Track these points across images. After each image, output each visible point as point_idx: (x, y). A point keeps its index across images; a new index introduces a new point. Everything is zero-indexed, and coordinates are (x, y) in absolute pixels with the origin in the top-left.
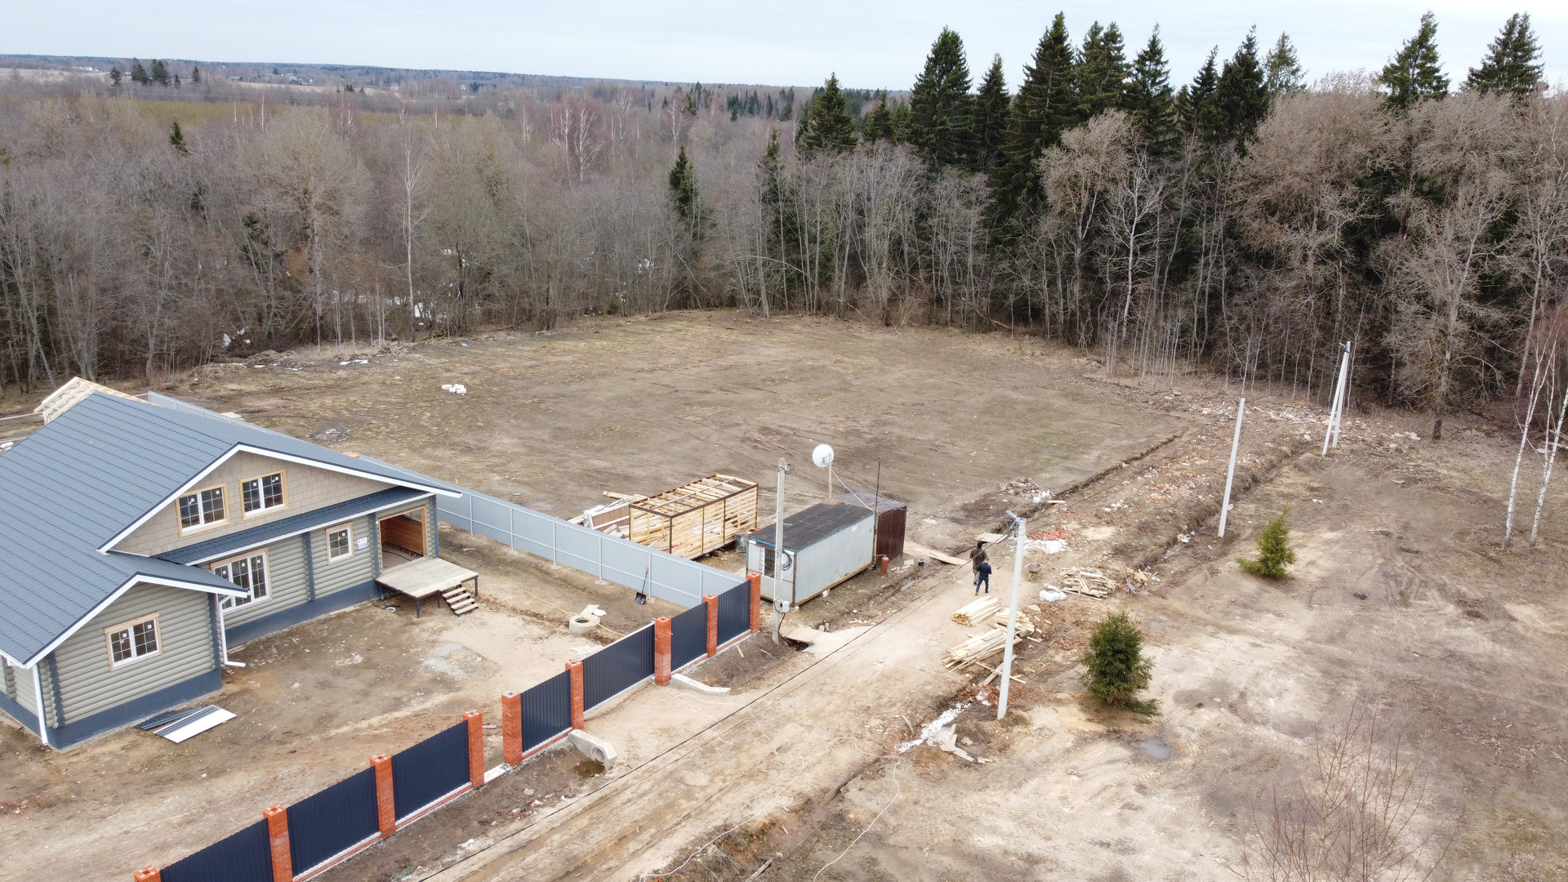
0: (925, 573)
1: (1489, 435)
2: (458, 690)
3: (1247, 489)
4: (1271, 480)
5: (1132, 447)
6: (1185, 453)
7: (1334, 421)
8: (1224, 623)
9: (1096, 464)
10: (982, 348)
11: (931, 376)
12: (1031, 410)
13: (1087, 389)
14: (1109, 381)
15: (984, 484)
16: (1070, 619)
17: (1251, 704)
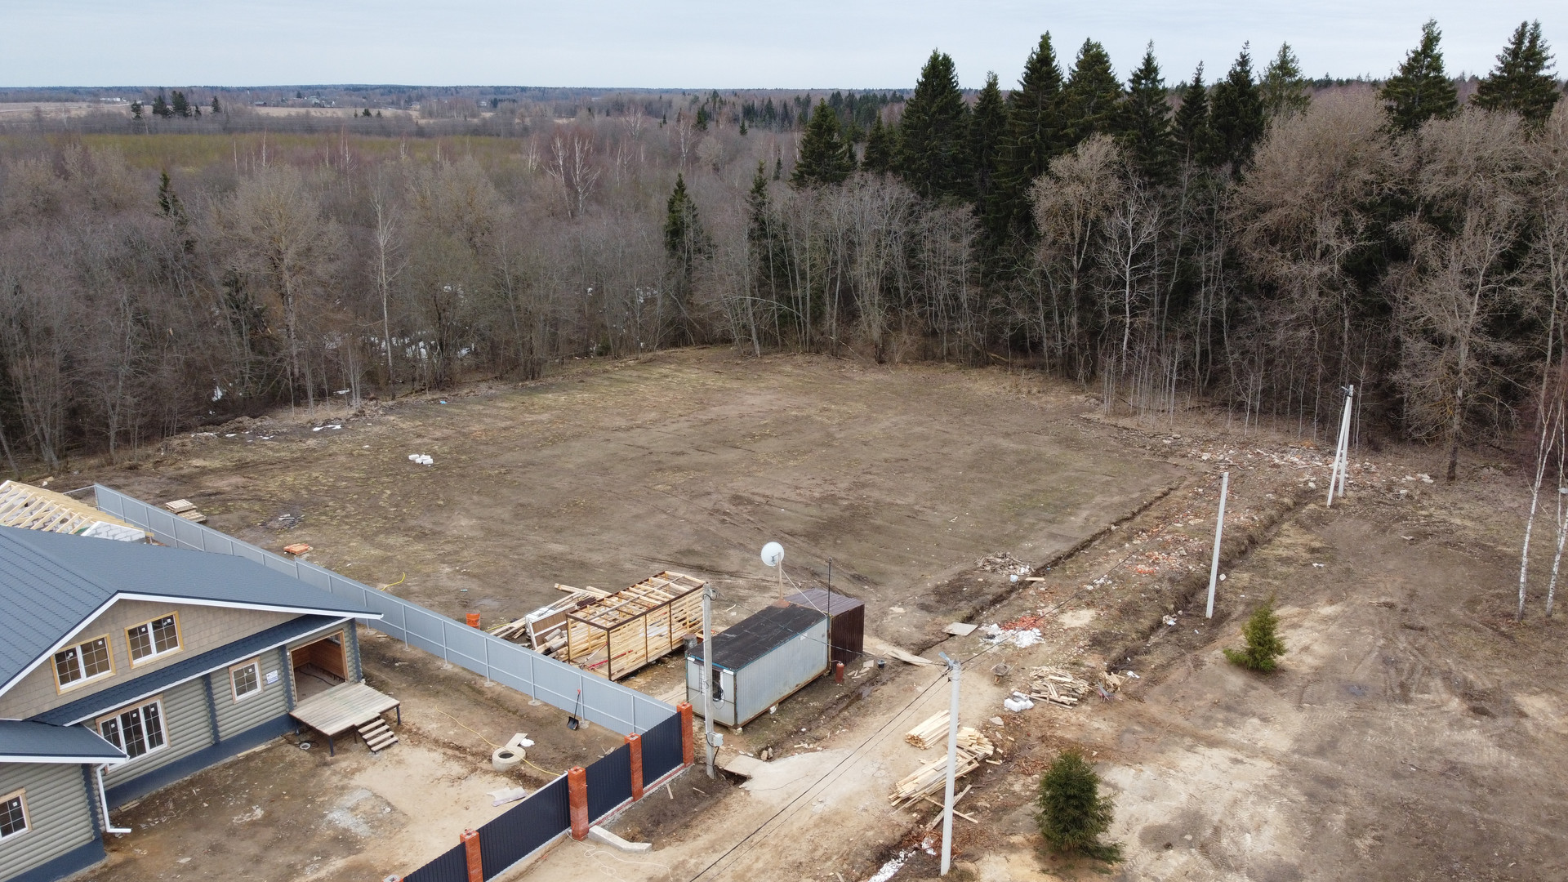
0: (885, 676)
1: (1507, 472)
2: (359, 851)
3: (1243, 553)
4: (1270, 540)
5: (1123, 505)
6: (1179, 511)
7: (1340, 463)
8: (1204, 732)
9: (1083, 528)
10: (977, 386)
11: (920, 424)
12: (1021, 462)
13: (1084, 433)
14: (1107, 421)
15: (960, 559)
16: (1035, 733)
17: (1225, 842)
